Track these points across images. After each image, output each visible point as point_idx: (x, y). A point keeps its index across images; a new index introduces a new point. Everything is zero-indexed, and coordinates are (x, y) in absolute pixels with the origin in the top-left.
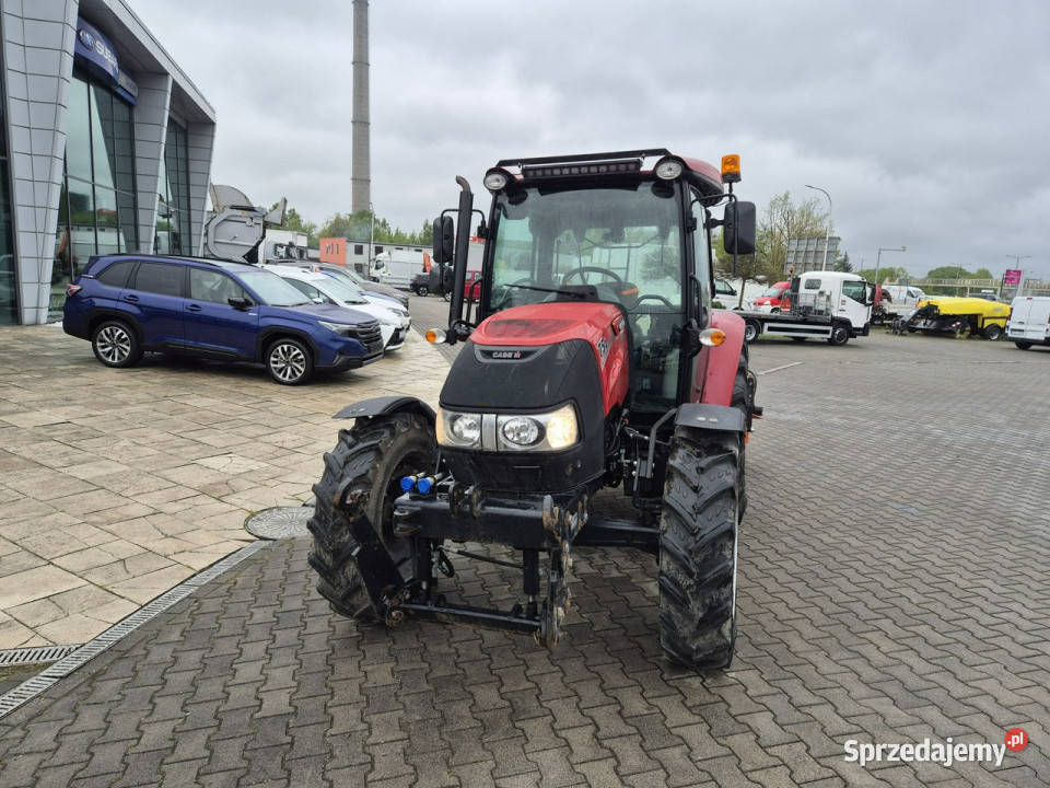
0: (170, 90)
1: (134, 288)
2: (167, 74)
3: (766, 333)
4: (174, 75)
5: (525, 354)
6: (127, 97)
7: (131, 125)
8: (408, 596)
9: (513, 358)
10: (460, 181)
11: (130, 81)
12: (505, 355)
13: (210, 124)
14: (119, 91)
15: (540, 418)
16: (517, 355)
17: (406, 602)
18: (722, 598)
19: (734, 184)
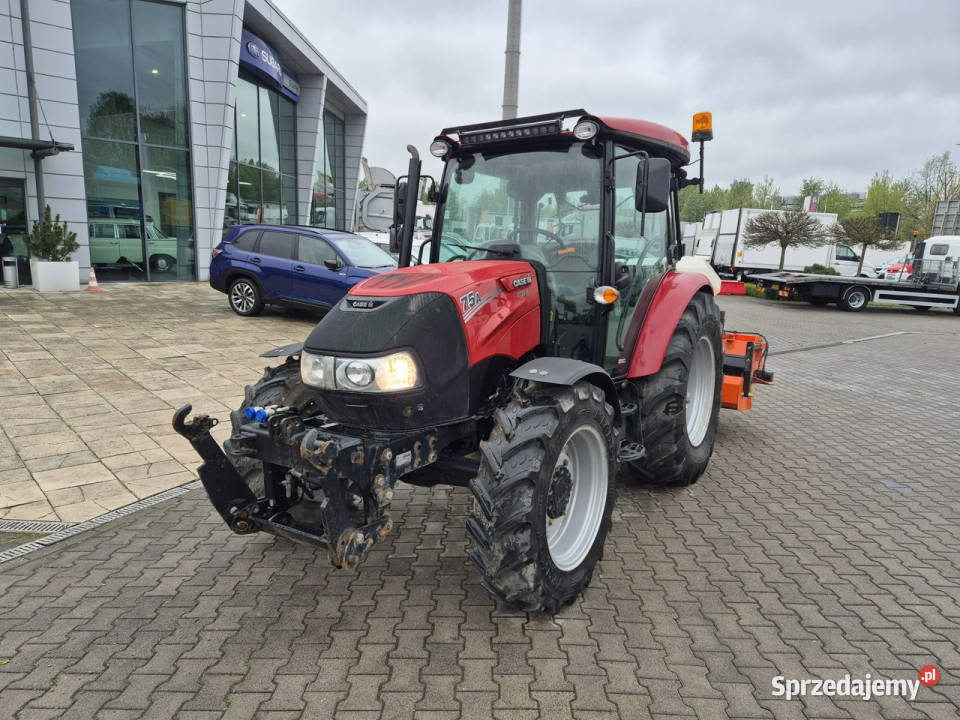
0: (325, 87)
1: (258, 252)
2: (321, 75)
3: (877, 301)
4: (328, 75)
5: (377, 304)
6: (291, 96)
7: (295, 118)
8: (256, 510)
9: (367, 308)
10: (411, 149)
11: (294, 83)
12: (362, 305)
13: (360, 115)
14: (283, 91)
15: (372, 362)
16: (371, 305)
17: (254, 514)
18: (519, 542)
19: (705, 142)
